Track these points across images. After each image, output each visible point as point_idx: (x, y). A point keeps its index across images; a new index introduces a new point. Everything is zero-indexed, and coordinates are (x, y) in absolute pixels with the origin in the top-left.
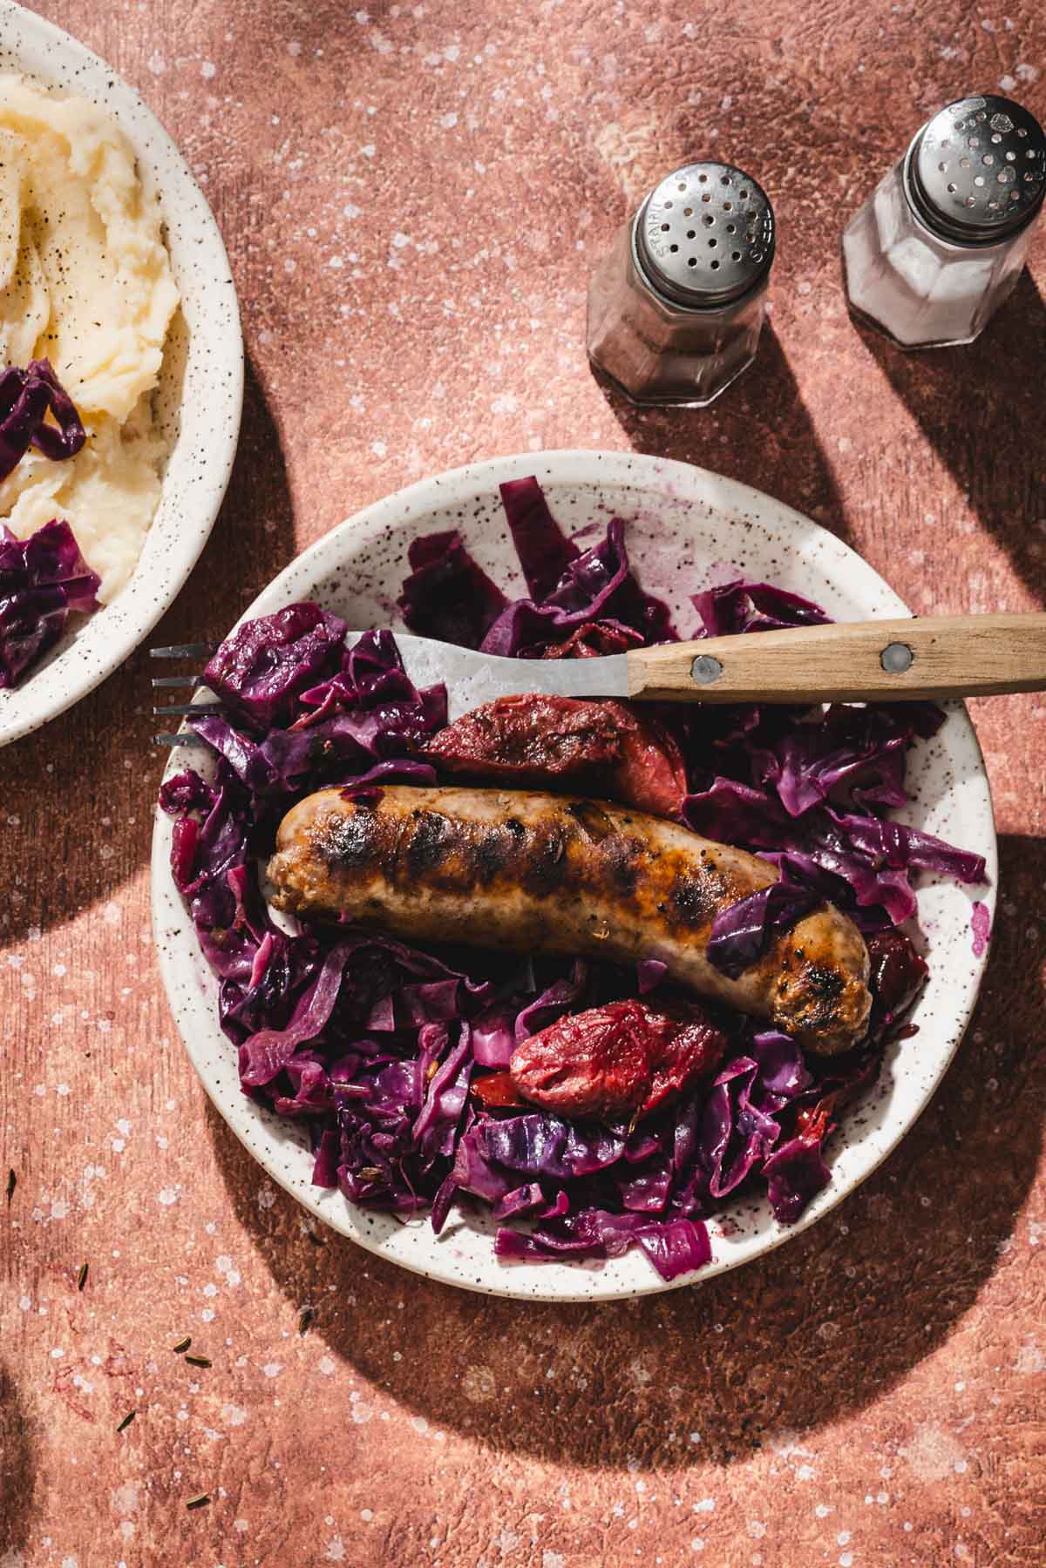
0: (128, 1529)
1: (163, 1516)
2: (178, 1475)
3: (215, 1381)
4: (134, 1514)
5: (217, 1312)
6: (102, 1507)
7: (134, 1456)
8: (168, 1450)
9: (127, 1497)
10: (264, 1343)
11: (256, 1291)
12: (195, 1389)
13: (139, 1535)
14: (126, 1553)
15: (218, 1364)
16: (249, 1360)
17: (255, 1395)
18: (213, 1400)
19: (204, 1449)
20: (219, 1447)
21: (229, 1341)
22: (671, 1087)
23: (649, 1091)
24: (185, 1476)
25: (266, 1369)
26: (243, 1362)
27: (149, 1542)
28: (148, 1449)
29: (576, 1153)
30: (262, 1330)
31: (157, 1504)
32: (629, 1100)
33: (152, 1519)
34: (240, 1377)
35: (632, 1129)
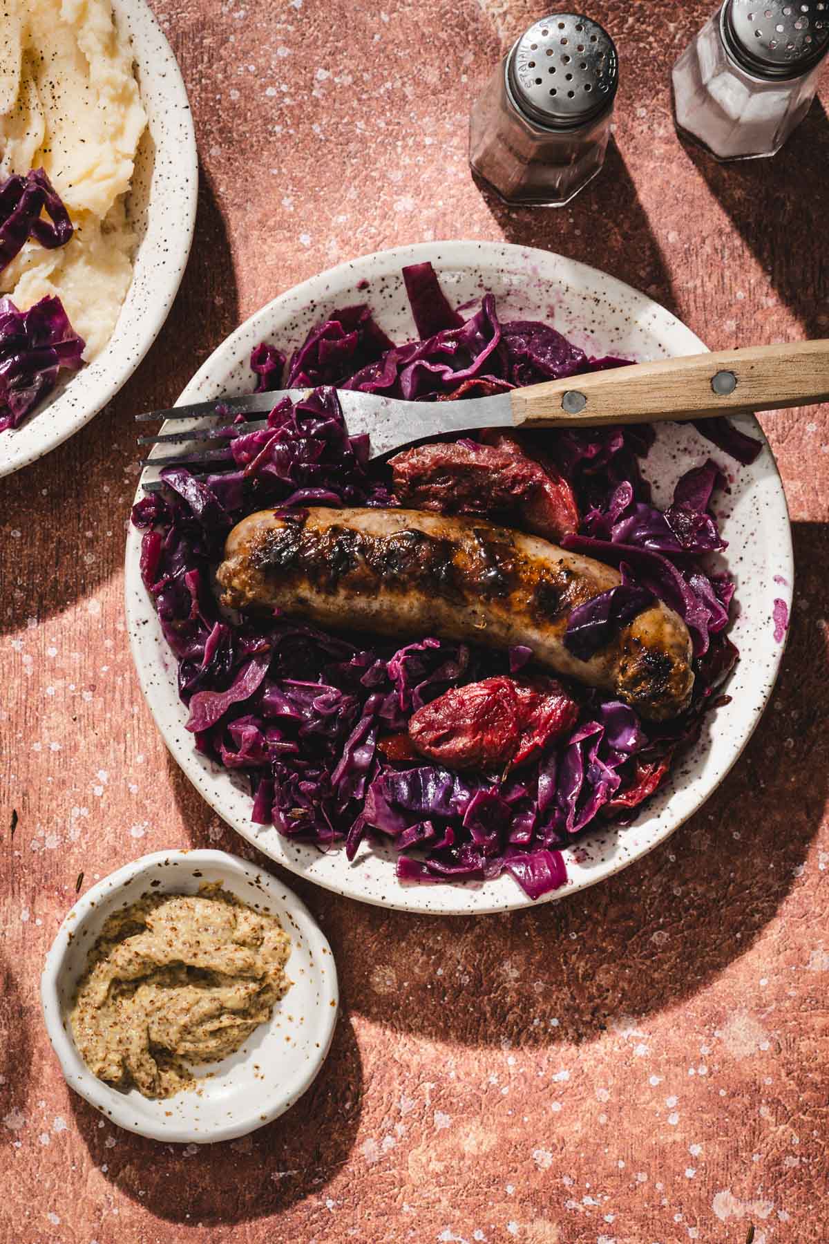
22: (536, 745)
23: (518, 748)
29: (460, 797)
32: (504, 753)
35: (504, 778)
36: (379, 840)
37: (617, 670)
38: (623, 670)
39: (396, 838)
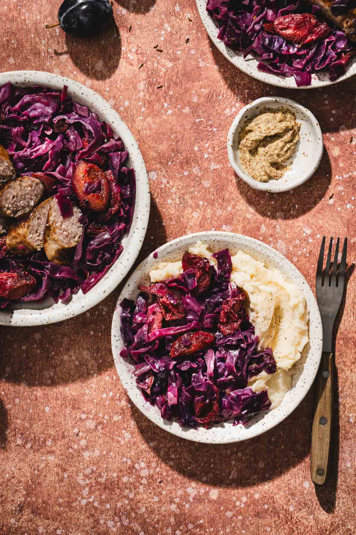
0: (142, 94)
1: (151, 90)
2: (154, 80)
3: (164, 56)
4: (143, 90)
5: (165, 38)
6: (135, 88)
7: (143, 75)
8: (152, 73)
9: (142, 86)
10: (177, 46)
11: (175, 32)
12: (159, 58)
13: (144, 96)
14: (141, 100)
15: (165, 51)
16: (173, 50)
17: (175, 59)
18: (164, 61)
19: (161, 73)
20: (165, 73)
21: (168, 45)
22: (313, 39)
23: (307, 38)
24: (156, 80)
25: (177, 53)
26: (171, 51)
27: (147, 97)
28: (147, 73)
29: (284, 49)
30: (176, 42)
31: (149, 87)
32: (301, 39)
33: (148, 90)
34: (171, 55)
35: (300, 46)
36: (256, 55)
37: (345, 22)
38: (347, 22)
39: (261, 56)
